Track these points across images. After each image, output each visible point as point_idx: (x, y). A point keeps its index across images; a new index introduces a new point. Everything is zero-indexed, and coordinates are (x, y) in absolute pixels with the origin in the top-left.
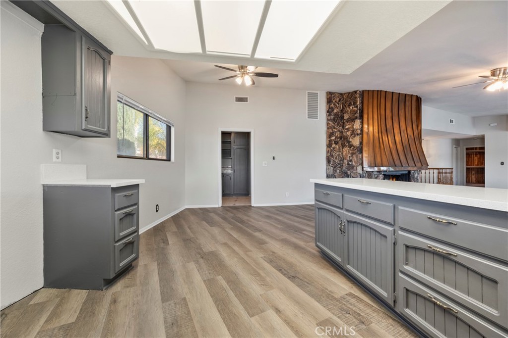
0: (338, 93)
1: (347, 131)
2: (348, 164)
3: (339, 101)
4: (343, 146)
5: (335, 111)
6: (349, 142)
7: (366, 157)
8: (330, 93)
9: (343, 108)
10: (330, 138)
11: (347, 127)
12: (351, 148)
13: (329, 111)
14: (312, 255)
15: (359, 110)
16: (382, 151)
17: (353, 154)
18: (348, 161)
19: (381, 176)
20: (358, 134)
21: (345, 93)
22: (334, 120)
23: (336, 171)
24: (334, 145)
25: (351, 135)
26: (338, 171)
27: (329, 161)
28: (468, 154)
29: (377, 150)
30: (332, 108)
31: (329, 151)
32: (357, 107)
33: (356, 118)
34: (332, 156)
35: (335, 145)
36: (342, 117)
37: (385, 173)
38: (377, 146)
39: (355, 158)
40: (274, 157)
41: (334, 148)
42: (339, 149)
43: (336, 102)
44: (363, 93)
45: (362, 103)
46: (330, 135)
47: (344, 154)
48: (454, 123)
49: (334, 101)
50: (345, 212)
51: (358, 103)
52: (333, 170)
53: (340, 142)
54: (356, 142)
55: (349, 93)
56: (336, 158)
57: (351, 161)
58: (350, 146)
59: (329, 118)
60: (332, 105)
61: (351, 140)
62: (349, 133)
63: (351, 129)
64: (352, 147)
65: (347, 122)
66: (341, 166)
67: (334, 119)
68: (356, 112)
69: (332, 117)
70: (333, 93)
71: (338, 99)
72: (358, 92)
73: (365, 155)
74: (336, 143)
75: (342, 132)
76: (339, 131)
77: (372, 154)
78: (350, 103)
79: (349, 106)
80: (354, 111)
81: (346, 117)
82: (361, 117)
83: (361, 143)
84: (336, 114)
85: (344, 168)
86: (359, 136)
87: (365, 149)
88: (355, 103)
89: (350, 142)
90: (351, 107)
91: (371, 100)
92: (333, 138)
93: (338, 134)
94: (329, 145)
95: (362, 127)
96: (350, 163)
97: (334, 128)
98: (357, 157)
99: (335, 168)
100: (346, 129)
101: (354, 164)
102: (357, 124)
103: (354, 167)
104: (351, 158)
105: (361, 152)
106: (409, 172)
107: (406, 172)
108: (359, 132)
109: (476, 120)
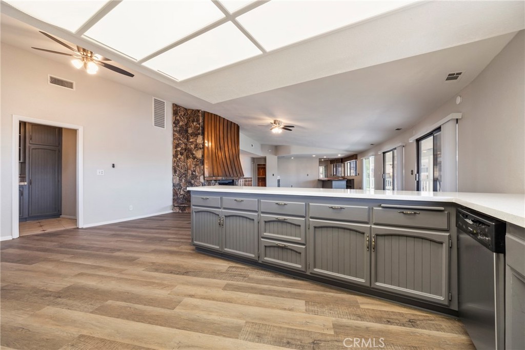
0: (183, 108)
1: (191, 144)
2: (192, 174)
3: (184, 115)
4: (188, 157)
5: (181, 124)
6: (193, 154)
7: (207, 168)
8: (176, 105)
9: (187, 123)
10: (176, 148)
11: (191, 140)
12: (194, 159)
13: (176, 123)
14: (190, 254)
15: (202, 127)
16: (218, 164)
17: (196, 165)
18: (192, 171)
19: (217, 184)
20: (200, 148)
21: (189, 110)
22: (179, 132)
23: (181, 180)
24: (179, 156)
25: (195, 148)
26: (183, 180)
27: (175, 171)
28: (258, 169)
29: (215, 163)
30: (178, 120)
31: (175, 161)
32: (199, 124)
33: (199, 134)
34: (178, 166)
36: (187, 131)
37: (220, 182)
38: (214, 158)
39: (198, 169)
40: (113, 165)
41: (180, 159)
42: (184, 160)
43: (181, 115)
44: (204, 113)
45: (204, 121)
46: (176, 146)
47: (188, 164)
48: (253, 147)
49: (179, 114)
51: (201, 121)
52: (179, 179)
53: (185, 154)
54: (199, 154)
55: (193, 110)
56: (181, 168)
57: (194, 171)
58: (194, 158)
59: (175, 129)
60: (178, 118)
61: (194, 152)
62: (192, 146)
63: (195, 143)
64: (196, 159)
65: (191, 136)
66: (186, 176)
68: (199, 129)
69: (178, 129)
70: (179, 107)
71: (183, 113)
72: (200, 112)
73: (206, 166)
74: (182, 154)
75: (186, 145)
76: (184, 143)
77: (211, 166)
78: (194, 120)
79: (193, 122)
80: (197, 127)
81: (190, 131)
82: (203, 134)
83: (203, 156)
84: (181, 127)
85: (188, 178)
86: (201, 150)
87: (206, 161)
88: (198, 121)
89: (194, 154)
90: (195, 124)
91: (210, 121)
92: (179, 149)
93: (183, 146)
94: (175, 156)
95: (204, 143)
96: (194, 173)
97: (180, 140)
98: (200, 168)
99: (180, 177)
100: (190, 142)
101: (197, 174)
102: (199, 140)
103: (197, 176)
104: (194, 169)
105: (203, 164)
106: (233, 180)
107: (231, 181)
108: (201, 146)
109: (263, 146)
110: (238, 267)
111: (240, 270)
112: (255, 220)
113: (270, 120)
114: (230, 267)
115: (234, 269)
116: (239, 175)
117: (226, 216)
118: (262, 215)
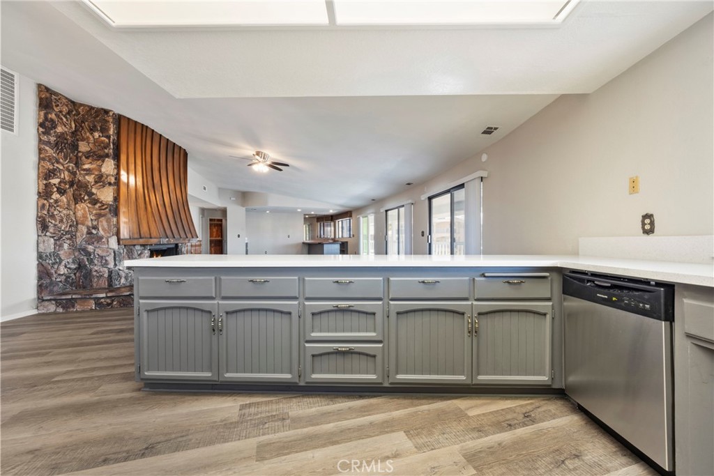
0: (67, 98)
1: (87, 174)
2: (89, 233)
3: (69, 113)
4: (77, 199)
5: (60, 129)
6: (90, 194)
7: (125, 223)
8: (47, 89)
9: (75, 131)
10: (46, 179)
11: (86, 166)
12: (95, 204)
13: (46, 126)
15: (114, 144)
16: (150, 215)
17: (99, 216)
18: (88, 228)
19: (146, 252)
20: (110, 184)
21: (81, 105)
22: (56, 146)
23: (61, 246)
24: (56, 196)
25: (96, 182)
26: (66, 246)
27: (43, 226)
28: (211, 225)
29: (142, 212)
30: (52, 120)
31: (44, 205)
32: (108, 137)
33: (107, 156)
34: (53, 216)
35: (58, 196)
36: (75, 147)
37: (152, 248)
38: (141, 205)
39: (105, 224)
41: (56, 201)
42: (68, 205)
43: (61, 112)
44: (119, 119)
45: (118, 134)
46: (47, 174)
47: (79, 214)
48: (206, 190)
49: (56, 110)
50: (221, 302)
51: (111, 132)
52: (55, 244)
53: (70, 192)
54: (107, 195)
55: (91, 108)
56: (61, 221)
57: (95, 228)
58: (94, 202)
59: (45, 138)
60: (53, 116)
61: (94, 191)
62: (90, 179)
63: (96, 173)
64: (99, 205)
65: (87, 158)
66: (73, 237)
67: (57, 144)
68: (107, 146)
69: (53, 139)
70: (56, 94)
71: (65, 110)
72: (111, 114)
73: (123, 219)
74: (62, 192)
75: (74, 174)
76: (69, 171)
77: (135, 219)
78: (95, 126)
79: (92, 130)
80: (102, 142)
81: (83, 147)
82: (117, 157)
83: (116, 199)
84: (61, 137)
85: (79, 240)
86: (111, 187)
87: (123, 209)
88: (104, 130)
89: (93, 194)
90: (96, 135)
91: (132, 135)
92: (55, 181)
93: (66, 176)
94: (45, 194)
95: (118, 174)
96: (94, 232)
97: (58, 162)
98: (108, 221)
99: (59, 239)
100: (84, 170)
101: (101, 232)
102: (108, 167)
103: (101, 238)
104: (95, 223)
105: (116, 212)
106: (177, 245)
107: (173, 246)
108: (113, 180)
109: (221, 191)
110: (259, 403)
111: (264, 408)
112: (293, 315)
113: (249, 151)
114: (243, 407)
115: (252, 410)
116: (189, 235)
117: (227, 313)
118: (307, 303)
